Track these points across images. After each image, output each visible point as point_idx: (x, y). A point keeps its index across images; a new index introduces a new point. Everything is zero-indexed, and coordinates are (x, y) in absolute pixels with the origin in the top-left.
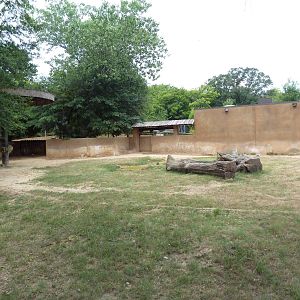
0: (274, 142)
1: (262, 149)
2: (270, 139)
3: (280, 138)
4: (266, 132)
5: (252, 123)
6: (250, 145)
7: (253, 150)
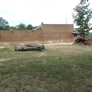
0: (27, 41)
1: (24, 44)
2: (26, 40)
3: (29, 40)
4: (25, 39)
5: (21, 36)
6: (20, 42)
7: (21, 44)
